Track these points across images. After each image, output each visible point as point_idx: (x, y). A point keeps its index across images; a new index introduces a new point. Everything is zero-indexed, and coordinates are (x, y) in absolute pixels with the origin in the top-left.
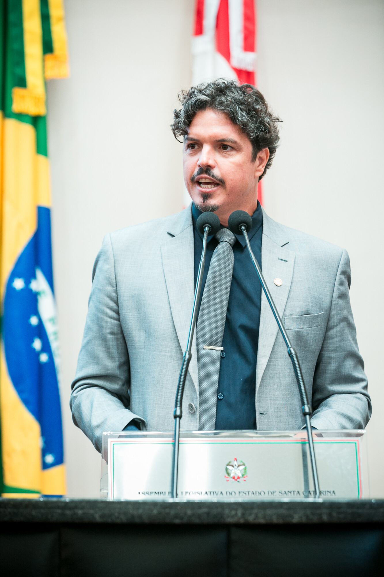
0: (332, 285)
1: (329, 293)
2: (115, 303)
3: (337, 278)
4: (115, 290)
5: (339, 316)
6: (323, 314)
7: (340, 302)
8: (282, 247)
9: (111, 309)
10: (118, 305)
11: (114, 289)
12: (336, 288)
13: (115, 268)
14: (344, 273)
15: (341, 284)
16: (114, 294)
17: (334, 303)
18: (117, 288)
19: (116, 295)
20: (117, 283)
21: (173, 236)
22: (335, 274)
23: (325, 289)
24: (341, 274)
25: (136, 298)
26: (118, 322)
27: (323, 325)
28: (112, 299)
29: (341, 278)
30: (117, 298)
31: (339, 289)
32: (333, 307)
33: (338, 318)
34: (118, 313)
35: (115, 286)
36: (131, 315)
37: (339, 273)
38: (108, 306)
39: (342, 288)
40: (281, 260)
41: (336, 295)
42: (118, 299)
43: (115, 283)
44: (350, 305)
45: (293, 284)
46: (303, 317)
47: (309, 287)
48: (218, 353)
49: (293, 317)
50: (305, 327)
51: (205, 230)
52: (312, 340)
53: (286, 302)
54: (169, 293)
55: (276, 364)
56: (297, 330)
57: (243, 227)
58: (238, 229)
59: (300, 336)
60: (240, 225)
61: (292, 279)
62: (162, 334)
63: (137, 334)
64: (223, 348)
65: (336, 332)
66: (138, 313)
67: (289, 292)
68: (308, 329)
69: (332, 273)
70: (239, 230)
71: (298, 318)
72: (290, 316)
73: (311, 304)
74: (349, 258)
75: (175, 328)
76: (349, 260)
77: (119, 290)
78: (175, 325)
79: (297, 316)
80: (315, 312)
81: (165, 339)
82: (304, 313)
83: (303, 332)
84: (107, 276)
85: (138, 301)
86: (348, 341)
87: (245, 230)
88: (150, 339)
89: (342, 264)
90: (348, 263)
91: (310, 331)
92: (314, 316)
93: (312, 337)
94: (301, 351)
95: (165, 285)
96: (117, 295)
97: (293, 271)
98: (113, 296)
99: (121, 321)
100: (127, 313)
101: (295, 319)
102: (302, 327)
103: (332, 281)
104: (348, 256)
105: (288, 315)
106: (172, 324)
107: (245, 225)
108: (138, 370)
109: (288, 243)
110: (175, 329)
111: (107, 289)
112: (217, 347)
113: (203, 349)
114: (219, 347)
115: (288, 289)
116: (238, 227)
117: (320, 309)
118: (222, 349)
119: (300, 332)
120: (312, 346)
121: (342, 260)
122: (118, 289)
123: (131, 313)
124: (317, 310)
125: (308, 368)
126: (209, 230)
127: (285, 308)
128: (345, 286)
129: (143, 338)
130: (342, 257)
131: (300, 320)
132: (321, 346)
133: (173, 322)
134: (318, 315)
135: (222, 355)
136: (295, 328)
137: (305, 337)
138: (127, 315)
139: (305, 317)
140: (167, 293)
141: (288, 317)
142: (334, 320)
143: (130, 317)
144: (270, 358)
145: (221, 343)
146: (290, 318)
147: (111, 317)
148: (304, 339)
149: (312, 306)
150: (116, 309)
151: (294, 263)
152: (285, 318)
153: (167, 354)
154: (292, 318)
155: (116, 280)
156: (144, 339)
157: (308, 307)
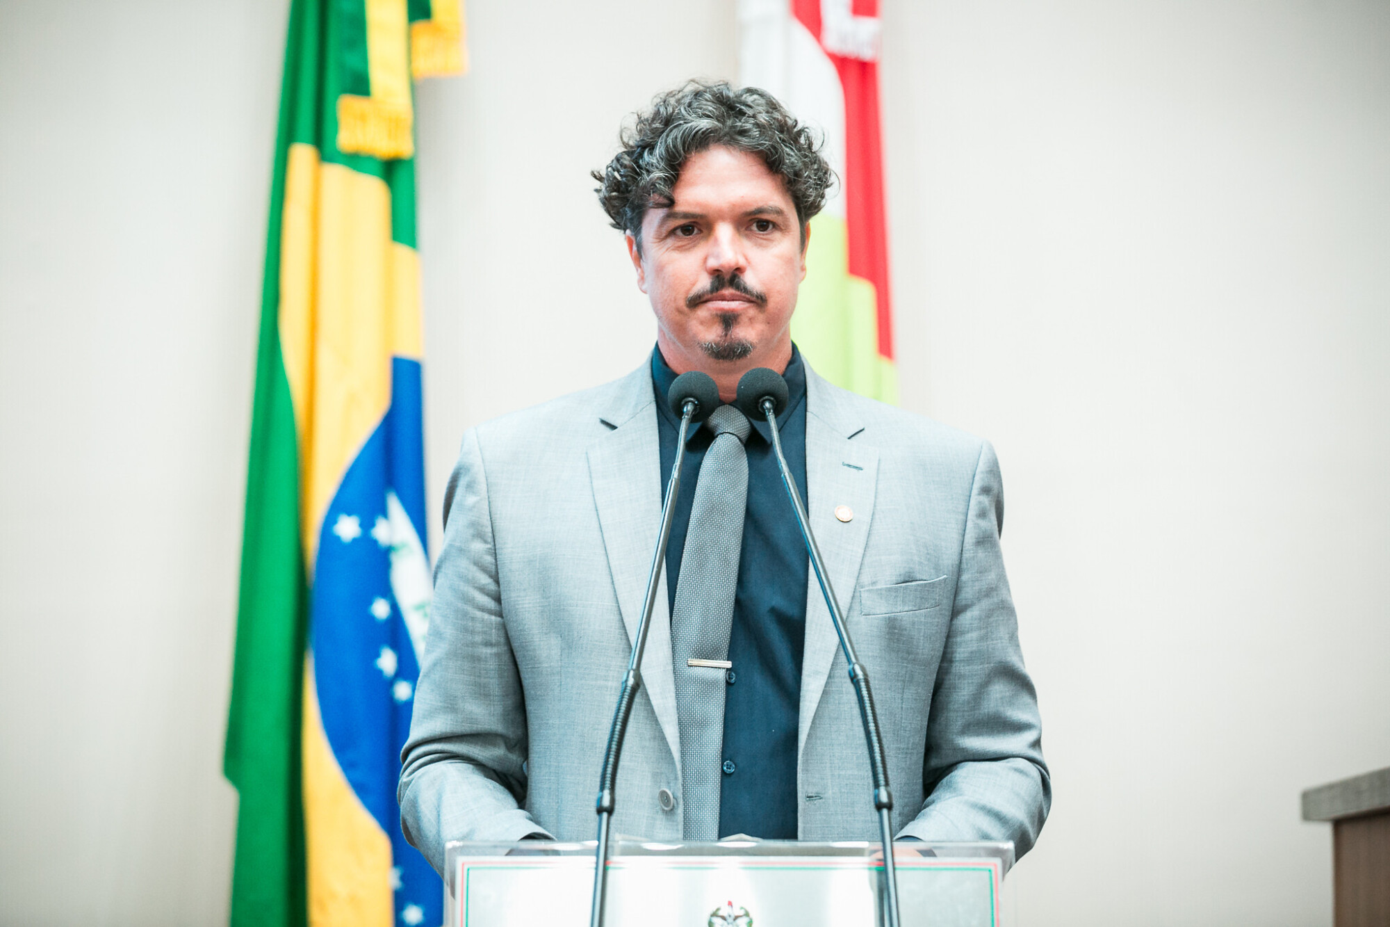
0: (962, 517)
1: (955, 536)
2: (491, 577)
3: (973, 502)
4: (490, 549)
5: (976, 583)
6: (945, 579)
7: (981, 554)
8: (849, 438)
9: (482, 590)
10: (497, 582)
11: (489, 546)
12: (970, 524)
13: (489, 502)
14: (986, 490)
15: (982, 514)
16: (489, 559)
17: (966, 555)
18: (495, 545)
19: (494, 561)
20: (496, 534)
21: (613, 427)
22: (968, 494)
23: (947, 526)
24: (979, 494)
25: (538, 564)
26: (499, 619)
27: (946, 604)
28: (484, 569)
29: (980, 503)
30: (497, 566)
31: (977, 526)
32: (964, 566)
33: (974, 588)
34: (498, 599)
35: (490, 540)
36: (527, 602)
37: (975, 491)
38: (476, 585)
39: (983, 524)
40: (849, 466)
41: (970, 537)
42: (499, 567)
43: (490, 535)
44: (1002, 561)
45: (877, 516)
46: (901, 587)
47: (911, 523)
48: (721, 675)
49: (879, 587)
50: (906, 609)
51: (685, 410)
52: (922, 638)
53: (862, 555)
54: (608, 552)
55: (844, 689)
56: (889, 615)
57: (767, 405)
58: (758, 408)
59: (895, 628)
60: (761, 401)
61: (875, 506)
62: (597, 641)
63: (542, 643)
64: (730, 662)
65: (972, 620)
66: (543, 598)
67: (869, 534)
68: (913, 614)
69: (960, 492)
70: (760, 409)
71: (889, 590)
72: (872, 586)
73: (916, 559)
74: (996, 459)
75: (624, 627)
76: (997, 463)
77: (502, 549)
78: (625, 621)
79: (887, 584)
80: (927, 575)
81: (603, 651)
82: (902, 579)
83: (901, 620)
84: (474, 518)
85: (543, 571)
86: (997, 640)
87: (772, 411)
88: (571, 653)
89: (982, 472)
90: (994, 471)
91: (917, 616)
92: (925, 585)
93: (923, 631)
94: (900, 660)
95: (600, 533)
96: (496, 559)
97: (876, 489)
98: (487, 562)
99: (504, 615)
100: (519, 599)
101: (884, 592)
102: (900, 608)
103: (962, 508)
104: (994, 454)
105: (866, 583)
106: (617, 617)
107: (772, 399)
108: (548, 720)
109: (863, 429)
110: (625, 630)
111: (473, 547)
112: (718, 661)
113: (689, 666)
114: (722, 661)
115: (865, 528)
116: (758, 403)
117: (937, 568)
118: (729, 664)
119: (895, 619)
120: (922, 649)
121: (981, 464)
122: (497, 547)
123: (528, 598)
124: (932, 571)
125: (915, 700)
126: (694, 410)
127: (860, 569)
128: (990, 519)
129: (556, 652)
130: (982, 457)
131: (894, 594)
132: (942, 649)
133: (621, 614)
134: (933, 583)
135: (729, 678)
136: (884, 612)
137: (906, 630)
138: (520, 602)
139: (906, 588)
140: (604, 552)
141: (867, 588)
142: (967, 594)
143: (527, 606)
144: (830, 677)
145: (725, 654)
146: (872, 590)
147: (483, 609)
148: (904, 635)
149: (920, 563)
150: (492, 591)
151: (878, 473)
152: (862, 590)
153: (610, 684)
154: (877, 590)
155: (492, 528)
156: (559, 654)
157: (912, 566)
